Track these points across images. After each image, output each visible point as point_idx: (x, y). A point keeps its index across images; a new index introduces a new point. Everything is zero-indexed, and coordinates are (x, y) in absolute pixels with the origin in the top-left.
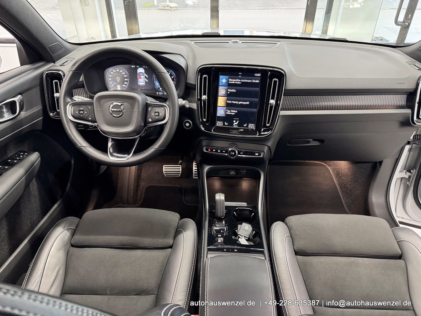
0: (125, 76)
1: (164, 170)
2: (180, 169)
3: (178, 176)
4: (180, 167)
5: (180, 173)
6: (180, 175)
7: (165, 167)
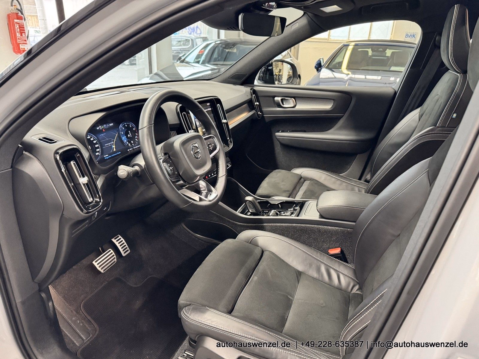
0: (95, 142)
1: (97, 267)
2: (112, 253)
3: (115, 261)
4: (110, 251)
5: (115, 256)
6: (115, 260)
7: (96, 262)
